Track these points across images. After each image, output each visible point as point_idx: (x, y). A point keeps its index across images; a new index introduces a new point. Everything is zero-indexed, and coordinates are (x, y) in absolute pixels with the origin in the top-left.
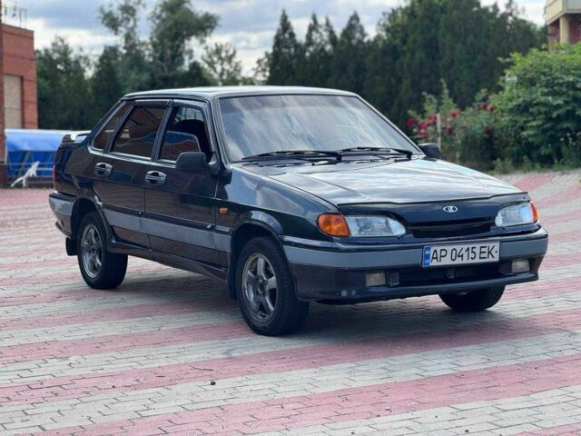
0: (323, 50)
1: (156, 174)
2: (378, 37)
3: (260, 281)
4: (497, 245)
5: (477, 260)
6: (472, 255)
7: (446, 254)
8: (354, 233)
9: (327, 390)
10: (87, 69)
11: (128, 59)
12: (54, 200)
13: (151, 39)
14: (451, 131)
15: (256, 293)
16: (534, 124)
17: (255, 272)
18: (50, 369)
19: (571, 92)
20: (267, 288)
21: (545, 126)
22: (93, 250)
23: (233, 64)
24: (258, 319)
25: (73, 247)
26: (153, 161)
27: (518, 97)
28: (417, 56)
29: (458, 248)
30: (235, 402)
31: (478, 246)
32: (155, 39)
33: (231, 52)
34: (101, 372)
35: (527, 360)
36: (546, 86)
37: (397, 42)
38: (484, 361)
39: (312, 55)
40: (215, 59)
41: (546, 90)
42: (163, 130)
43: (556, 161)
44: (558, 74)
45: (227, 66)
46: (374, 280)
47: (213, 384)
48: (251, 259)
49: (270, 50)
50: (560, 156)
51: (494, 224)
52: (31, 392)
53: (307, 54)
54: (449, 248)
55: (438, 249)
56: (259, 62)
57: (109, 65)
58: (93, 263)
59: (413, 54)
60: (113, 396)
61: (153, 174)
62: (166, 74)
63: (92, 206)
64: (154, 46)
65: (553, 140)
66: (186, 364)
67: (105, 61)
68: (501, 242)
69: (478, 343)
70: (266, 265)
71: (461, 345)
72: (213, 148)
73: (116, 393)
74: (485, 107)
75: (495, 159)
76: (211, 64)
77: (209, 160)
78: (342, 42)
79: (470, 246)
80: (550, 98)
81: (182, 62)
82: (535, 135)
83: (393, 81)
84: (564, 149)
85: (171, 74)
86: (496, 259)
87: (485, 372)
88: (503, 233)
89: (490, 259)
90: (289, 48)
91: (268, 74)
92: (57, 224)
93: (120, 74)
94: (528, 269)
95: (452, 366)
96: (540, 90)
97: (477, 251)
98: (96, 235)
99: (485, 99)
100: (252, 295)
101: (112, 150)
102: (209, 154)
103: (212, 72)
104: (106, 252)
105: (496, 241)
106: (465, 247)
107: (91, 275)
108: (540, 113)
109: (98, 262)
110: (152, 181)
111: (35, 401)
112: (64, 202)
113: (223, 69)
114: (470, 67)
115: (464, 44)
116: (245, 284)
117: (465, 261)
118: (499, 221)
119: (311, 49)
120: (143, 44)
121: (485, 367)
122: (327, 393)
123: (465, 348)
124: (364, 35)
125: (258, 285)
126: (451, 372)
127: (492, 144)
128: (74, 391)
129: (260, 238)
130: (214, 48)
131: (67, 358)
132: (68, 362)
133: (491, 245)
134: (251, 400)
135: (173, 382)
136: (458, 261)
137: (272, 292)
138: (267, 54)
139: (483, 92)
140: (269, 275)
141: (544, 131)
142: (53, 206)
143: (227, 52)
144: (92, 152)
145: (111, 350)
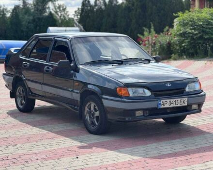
0: (101, 8)
1: (48, 68)
2: (123, 3)
3: (92, 113)
4: (186, 99)
5: (179, 105)
6: (177, 103)
7: (167, 103)
8: (131, 95)
9: (124, 161)
10: (7, 14)
11: (24, 10)
12: (5, 76)
13: (33, 2)
14: (155, 44)
15: (90, 117)
16: (187, 41)
17: (90, 109)
18: (10, 150)
19: (201, 29)
20: (95, 116)
21: (192, 42)
22: (21, 97)
23: (66, 12)
24: (91, 128)
25: (13, 95)
26: (47, 62)
27: (181, 30)
28: (138, 11)
29: (172, 100)
30: (87, 166)
31: (179, 99)
32: (35, 3)
33: (64, 7)
34: (30, 152)
35: (200, 146)
36: (192, 26)
37: (130, 5)
38: (183, 147)
39: (97, 10)
40: (58, 10)
41: (192, 28)
42: (51, 50)
43: (195, 55)
44: (196, 21)
45: (63, 13)
46: (139, 114)
47: (77, 158)
48: (89, 104)
49: (80, 7)
50: (197, 53)
51: (185, 90)
52: (4, 162)
53: (95, 9)
54: (168, 101)
55: (164, 101)
56: (75, 12)
57: (16, 13)
58: (21, 102)
59: (136, 11)
60: (38, 163)
61: (47, 68)
62: (39, 16)
63: (21, 79)
64: (34, 5)
65: (194, 47)
66: (64, 148)
67: (15, 11)
68: (188, 98)
69: (179, 138)
70: (95, 106)
71: (173, 139)
72: (72, 59)
73: (38, 162)
74: (168, 34)
75: (172, 54)
76: (56, 12)
77: (71, 63)
78: (109, 5)
79: (176, 100)
80: (193, 31)
81: (46, 12)
82: (187, 45)
83: (128, 21)
84: (198, 51)
85: (41, 17)
86: (186, 104)
87: (185, 152)
88: (189, 94)
89: (184, 105)
90: (87, 7)
91: (79, 17)
92: (6, 85)
93: (21, 16)
94: (198, 108)
95: (172, 149)
96: (190, 27)
97: (179, 101)
98: (23, 91)
99: (168, 31)
100: (89, 118)
101: (29, 57)
102: (71, 61)
103: (57, 16)
104: (27, 98)
105: (186, 97)
106: (174, 100)
107: (21, 107)
108: (189, 37)
109: (23, 102)
110: (47, 71)
111: (6, 166)
112: (9, 77)
113: (61, 15)
114: (159, 15)
115: (156, 6)
116: (86, 114)
117: (174, 106)
118: (187, 89)
119: (96, 7)
120: (30, 4)
121: (184, 150)
122: (124, 162)
123: (175, 141)
124: (117, 2)
125: (91, 114)
126: (171, 152)
127: (170, 48)
128: (21, 161)
129: (92, 96)
130: (58, 6)
131: (16, 145)
132: (17, 147)
133: (184, 99)
134: (94, 165)
135: (61, 157)
136: (172, 106)
137: (97, 117)
138: (79, 9)
139: (167, 28)
140: (96, 110)
141: (191, 44)
142: (4, 78)
143: (63, 7)
144: (21, 57)
145: (33, 141)
